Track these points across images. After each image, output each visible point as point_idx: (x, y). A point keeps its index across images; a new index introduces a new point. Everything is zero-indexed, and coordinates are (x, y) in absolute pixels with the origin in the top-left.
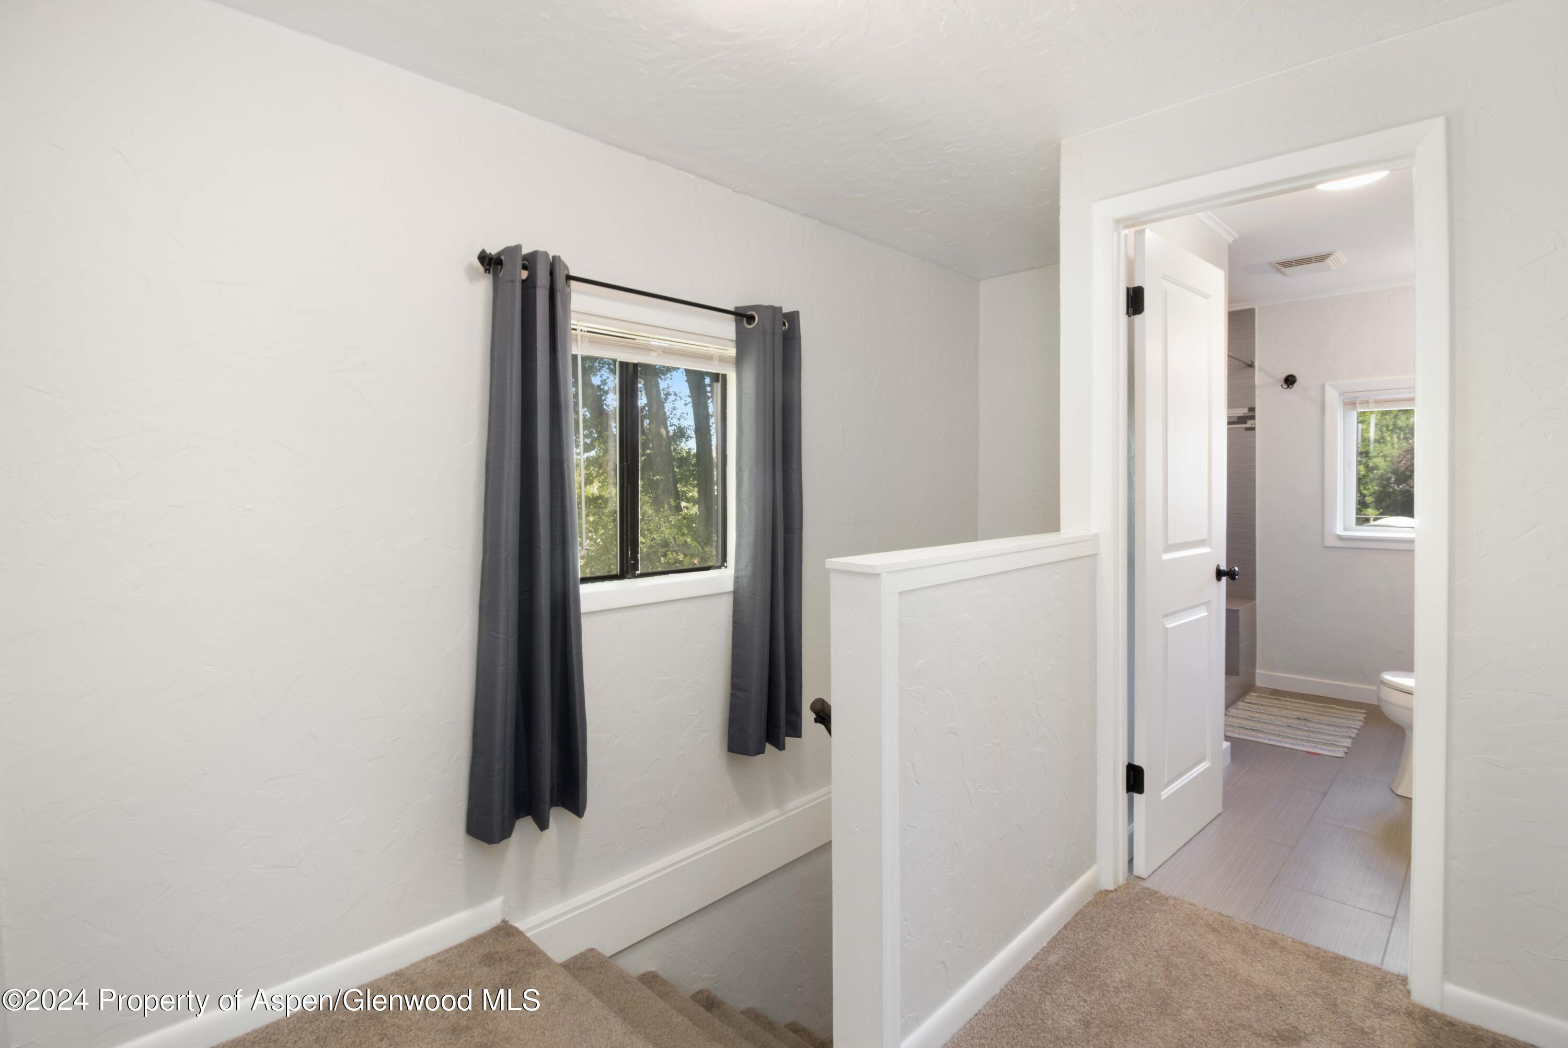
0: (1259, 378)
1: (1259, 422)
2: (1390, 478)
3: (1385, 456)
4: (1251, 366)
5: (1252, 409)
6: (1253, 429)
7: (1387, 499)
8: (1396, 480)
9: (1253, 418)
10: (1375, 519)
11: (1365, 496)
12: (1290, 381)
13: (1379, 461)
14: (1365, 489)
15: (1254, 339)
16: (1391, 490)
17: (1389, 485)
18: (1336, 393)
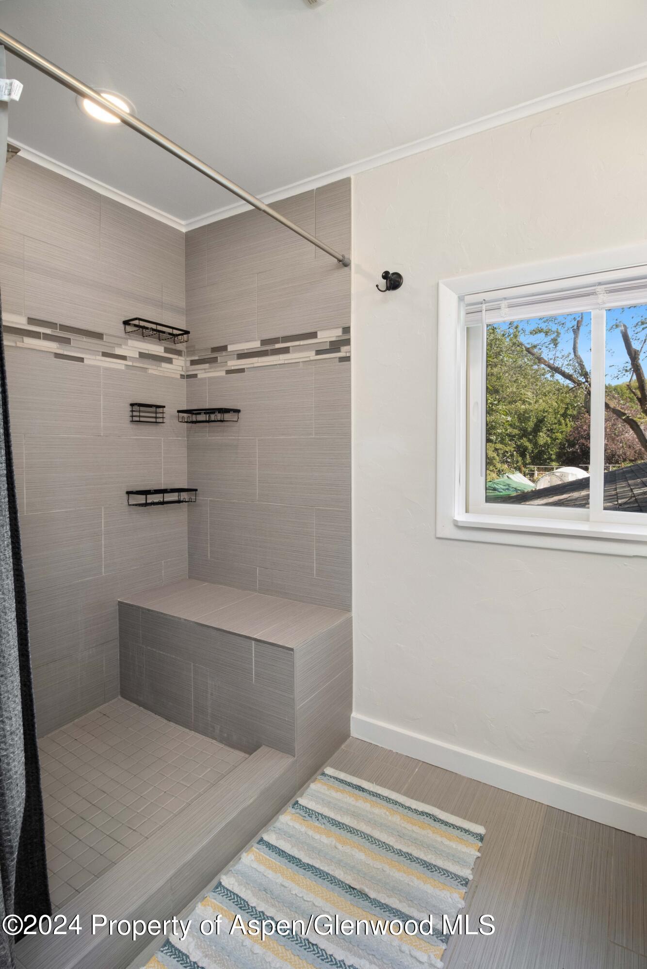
0: (356, 279)
1: (354, 349)
2: (566, 444)
3: (562, 432)
4: (344, 263)
5: (347, 330)
6: (347, 359)
7: (564, 457)
8: (568, 445)
9: (347, 342)
10: (557, 469)
11: (551, 455)
12: (393, 281)
13: (559, 435)
14: (551, 450)
15: (350, 223)
16: (566, 451)
17: (564, 448)
18: (454, 298)
